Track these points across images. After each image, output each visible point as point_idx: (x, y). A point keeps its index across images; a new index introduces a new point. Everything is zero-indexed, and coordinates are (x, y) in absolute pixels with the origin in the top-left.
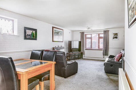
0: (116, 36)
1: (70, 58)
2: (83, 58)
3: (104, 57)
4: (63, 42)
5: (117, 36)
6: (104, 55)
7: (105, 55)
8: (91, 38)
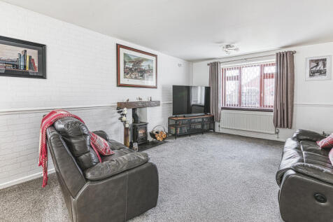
0: (321, 67)
1: (176, 129)
2: (217, 130)
3: (277, 133)
4: (156, 88)
5: (324, 65)
6: (276, 126)
7: (282, 126)
8: (238, 78)
